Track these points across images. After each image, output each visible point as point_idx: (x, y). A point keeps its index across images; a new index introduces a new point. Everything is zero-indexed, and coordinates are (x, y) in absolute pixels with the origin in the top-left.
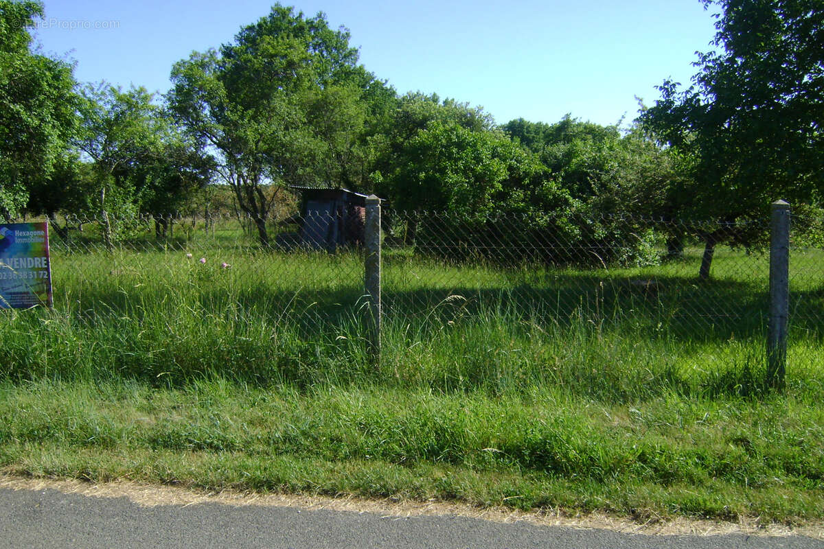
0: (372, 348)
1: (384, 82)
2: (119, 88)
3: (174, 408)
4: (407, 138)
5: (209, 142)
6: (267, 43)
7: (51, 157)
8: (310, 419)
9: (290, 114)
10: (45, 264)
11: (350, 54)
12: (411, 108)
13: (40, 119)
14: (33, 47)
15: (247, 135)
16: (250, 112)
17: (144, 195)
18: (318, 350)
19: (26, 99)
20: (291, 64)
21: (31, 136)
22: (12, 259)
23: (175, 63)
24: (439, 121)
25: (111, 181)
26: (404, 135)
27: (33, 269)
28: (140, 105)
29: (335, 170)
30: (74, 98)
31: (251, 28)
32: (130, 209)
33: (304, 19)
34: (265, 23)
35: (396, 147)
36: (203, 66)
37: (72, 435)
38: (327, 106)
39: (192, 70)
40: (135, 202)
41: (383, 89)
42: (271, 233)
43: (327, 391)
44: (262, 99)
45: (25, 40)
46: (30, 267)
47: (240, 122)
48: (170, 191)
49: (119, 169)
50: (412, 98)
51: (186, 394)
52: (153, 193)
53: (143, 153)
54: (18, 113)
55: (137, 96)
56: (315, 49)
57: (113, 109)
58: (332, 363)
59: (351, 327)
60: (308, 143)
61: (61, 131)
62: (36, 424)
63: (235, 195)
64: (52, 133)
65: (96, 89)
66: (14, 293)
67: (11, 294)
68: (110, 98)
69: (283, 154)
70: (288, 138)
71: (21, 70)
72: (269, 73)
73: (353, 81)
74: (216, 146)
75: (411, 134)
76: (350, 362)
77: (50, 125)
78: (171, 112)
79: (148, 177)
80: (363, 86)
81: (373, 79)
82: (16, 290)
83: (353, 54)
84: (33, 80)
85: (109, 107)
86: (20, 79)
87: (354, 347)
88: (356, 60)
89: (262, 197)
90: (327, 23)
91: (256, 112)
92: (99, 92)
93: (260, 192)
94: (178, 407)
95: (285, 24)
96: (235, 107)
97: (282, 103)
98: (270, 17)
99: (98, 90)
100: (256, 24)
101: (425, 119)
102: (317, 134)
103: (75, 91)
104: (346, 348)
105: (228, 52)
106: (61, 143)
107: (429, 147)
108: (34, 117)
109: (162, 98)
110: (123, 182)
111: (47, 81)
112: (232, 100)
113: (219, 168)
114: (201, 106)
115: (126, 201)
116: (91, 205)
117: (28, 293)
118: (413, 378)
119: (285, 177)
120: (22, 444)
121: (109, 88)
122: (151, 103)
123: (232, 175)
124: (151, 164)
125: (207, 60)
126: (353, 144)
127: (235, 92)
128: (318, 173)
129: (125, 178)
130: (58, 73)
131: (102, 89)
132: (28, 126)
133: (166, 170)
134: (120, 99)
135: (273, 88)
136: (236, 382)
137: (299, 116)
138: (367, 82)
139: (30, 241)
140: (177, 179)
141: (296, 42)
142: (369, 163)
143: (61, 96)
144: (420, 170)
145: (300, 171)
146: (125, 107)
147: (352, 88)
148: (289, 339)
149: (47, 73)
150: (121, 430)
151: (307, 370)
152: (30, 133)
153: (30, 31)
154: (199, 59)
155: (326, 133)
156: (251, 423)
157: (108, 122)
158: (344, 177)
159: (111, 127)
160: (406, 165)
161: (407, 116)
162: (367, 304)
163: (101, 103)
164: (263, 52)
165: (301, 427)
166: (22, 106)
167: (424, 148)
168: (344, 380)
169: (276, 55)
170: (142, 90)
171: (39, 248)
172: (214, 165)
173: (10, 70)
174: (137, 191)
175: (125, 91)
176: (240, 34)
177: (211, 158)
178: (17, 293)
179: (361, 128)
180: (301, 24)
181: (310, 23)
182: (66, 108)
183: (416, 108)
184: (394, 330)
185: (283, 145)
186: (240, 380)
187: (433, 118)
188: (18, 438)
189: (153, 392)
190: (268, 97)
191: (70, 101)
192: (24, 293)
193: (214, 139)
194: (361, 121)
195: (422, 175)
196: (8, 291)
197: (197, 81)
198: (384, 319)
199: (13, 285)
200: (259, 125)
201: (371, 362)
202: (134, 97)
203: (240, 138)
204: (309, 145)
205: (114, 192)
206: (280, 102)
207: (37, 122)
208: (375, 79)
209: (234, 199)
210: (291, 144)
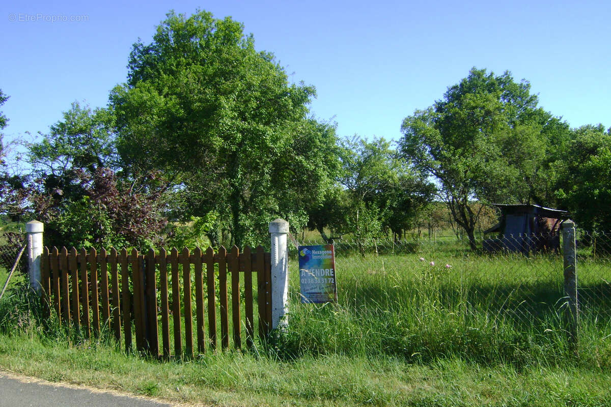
0: (572, 339)
1: (559, 118)
2: (366, 139)
3: (424, 379)
4: (582, 162)
5: (430, 173)
6: (469, 98)
7: (323, 191)
8: (527, 394)
9: (489, 150)
10: (332, 273)
11: (531, 99)
12: (584, 139)
13: (315, 165)
14: (308, 116)
15: (458, 168)
16: (460, 150)
17: (385, 215)
18: (530, 338)
19: (306, 152)
20: (488, 113)
21: (309, 177)
22: (310, 270)
23: (404, 119)
24: (607, 147)
25: (363, 205)
26: (579, 160)
27: (324, 277)
28: (381, 150)
29: (525, 190)
30: (337, 149)
31: (455, 87)
32: (376, 224)
33: (494, 77)
34: (465, 82)
35: (573, 170)
36: (424, 119)
37: (355, 396)
38: (517, 141)
39: (416, 123)
40: (379, 219)
41: (558, 124)
42: (478, 238)
43: (539, 370)
44: (468, 140)
45: (304, 111)
46: (322, 275)
47: (453, 158)
48: (403, 210)
49: (368, 196)
50: (583, 131)
51: (432, 369)
52: (392, 212)
53: (384, 184)
54: (301, 161)
55: (378, 144)
56: (504, 99)
57: (362, 154)
58: (540, 348)
59: (554, 321)
60: (504, 171)
61: (328, 172)
62: (331, 387)
63: (450, 211)
64: (323, 173)
65: (350, 141)
66: (312, 293)
67: (310, 293)
68: (360, 147)
69: (485, 180)
70: (488, 168)
71: (301, 133)
72: (472, 121)
73: (535, 120)
74: (435, 177)
75: (584, 159)
76: (555, 348)
77: (322, 169)
78: (402, 153)
79: (388, 201)
80: (543, 123)
81: (549, 117)
82: (313, 291)
83: (533, 99)
84: (310, 139)
85: (360, 153)
86: (301, 138)
87: (558, 337)
88: (536, 103)
89: (471, 212)
90: (512, 78)
91: (464, 150)
92: (353, 143)
93: (469, 209)
94: (428, 379)
95: (480, 83)
96: (449, 147)
97: (483, 142)
98: (468, 78)
99: (352, 141)
100: (459, 84)
101: (596, 147)
102: (510, 164)
103: (338, 144)
104: (551, 337)
105: (440, 108)
106: (329, 180)
107: (600, 169)
108: (311, 164)
109: (396, 143)
110: (371, 205)
111: (319, 139)
112: (446, 142)
113: (438, 192)
114: (424, 148)
115: (374, 219)
116: (349, 222)
117: (320, 293)
118: (607, 363)
119: (487, 196)
120: (323, 401)
121: (359, 140)
122: (389, 149)
123: (448, 197)
124: (390, 192)
125: (426, 115)
126: (538, 168)
127: (448, 136)
128: (512, 193)
129: (373, 203)
130: (326, 133)
131: (354, 141)
132: (307, 170)
133: (401, 195)
134: (367, 147)
135: (475, 131)
136: (468, 362)
137: (496, 150)
138: (545, 120)
139: (322, 257)
140: (407, 202)
141: (490, 96)
142: (552, 183)
143: (328, 148)
144: (595, 188)
145: (499, 192)
146: (370, 153)
147: (534, 125)
148: (507, 330)
149: (319, 134)
150: (390, 395)
151: (520, 353)
152: (309, 175)
153: (307, 106)
154: (421, 114)
155: (517, 162)
156: (483, 394)
157: (359, 163)
158: (532, 195)
159: (361, 167)
160: (582, 183)
161: (580, 145)
162: (567, 303)
163: (354, 151)
164: (466, 106)
165: (522, 400)
166: (303, 157)
167: (596, 170)
168: (552, 362)
169: (476, 107)
170: (382, 140)
171: (328, 262)
172: (434, 190)
173: (295, 133)
174: (381, 211)
175: (370, 142)
176: (447, 92)
177: (432, 185)
178: (314, 293)
179: (544, 156)
180: (492, 81)
181: (499, 80)
182: (332, 156)
183: (587, 138)
184: (589, 324)
185: (485, 173)
186: (471, 360)
187: (601, 146)
188: (320, 396)
189: (409, 367)
190: (471, 138)
191: (334, 151)
192: (318, 293)
193: (434, 172)
194: (544, 151)
195: (597, 192)
196: (308, 291)
197: (420, 131)
198: (581, 316)
199: (311, 288)
200: (466, 159)
201: (571, 348)
202: (377, 145)
203: (454, 170)
204: (505, 172)
205: (365, 212)
206: (481, 142)
207: (313, 167)
208: (552, 117)
209: (450, 214)
210: (491, 172)
